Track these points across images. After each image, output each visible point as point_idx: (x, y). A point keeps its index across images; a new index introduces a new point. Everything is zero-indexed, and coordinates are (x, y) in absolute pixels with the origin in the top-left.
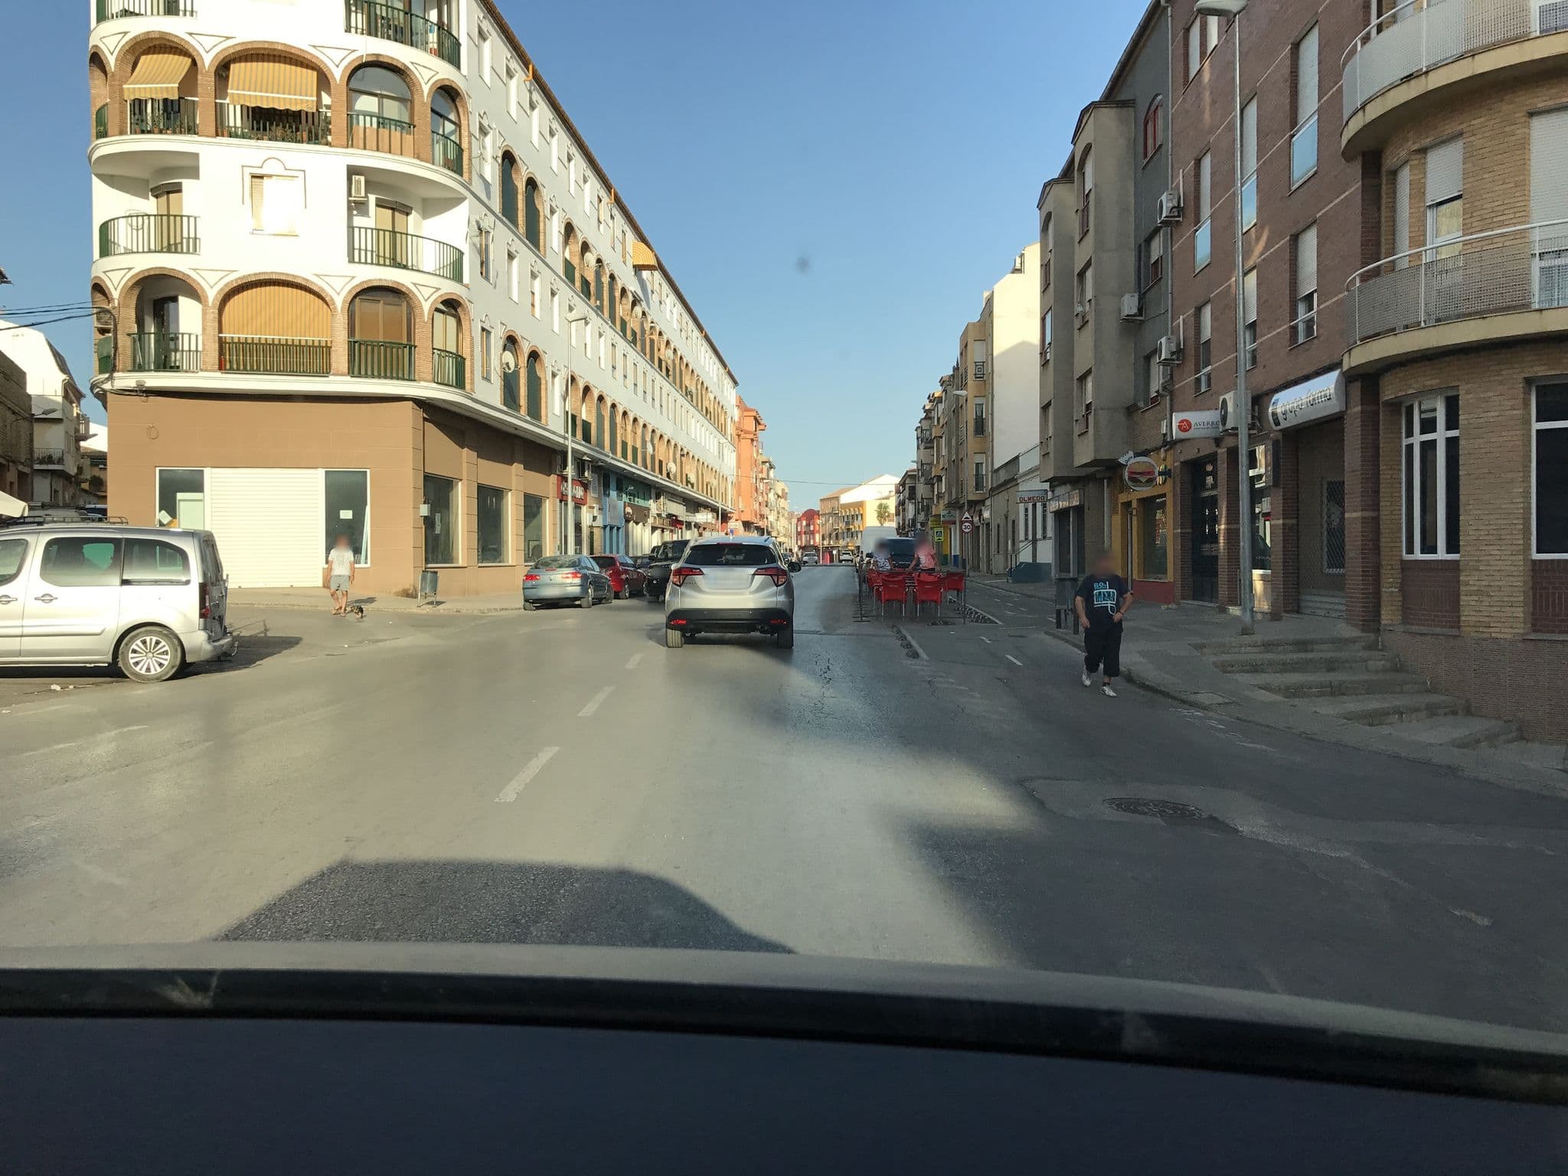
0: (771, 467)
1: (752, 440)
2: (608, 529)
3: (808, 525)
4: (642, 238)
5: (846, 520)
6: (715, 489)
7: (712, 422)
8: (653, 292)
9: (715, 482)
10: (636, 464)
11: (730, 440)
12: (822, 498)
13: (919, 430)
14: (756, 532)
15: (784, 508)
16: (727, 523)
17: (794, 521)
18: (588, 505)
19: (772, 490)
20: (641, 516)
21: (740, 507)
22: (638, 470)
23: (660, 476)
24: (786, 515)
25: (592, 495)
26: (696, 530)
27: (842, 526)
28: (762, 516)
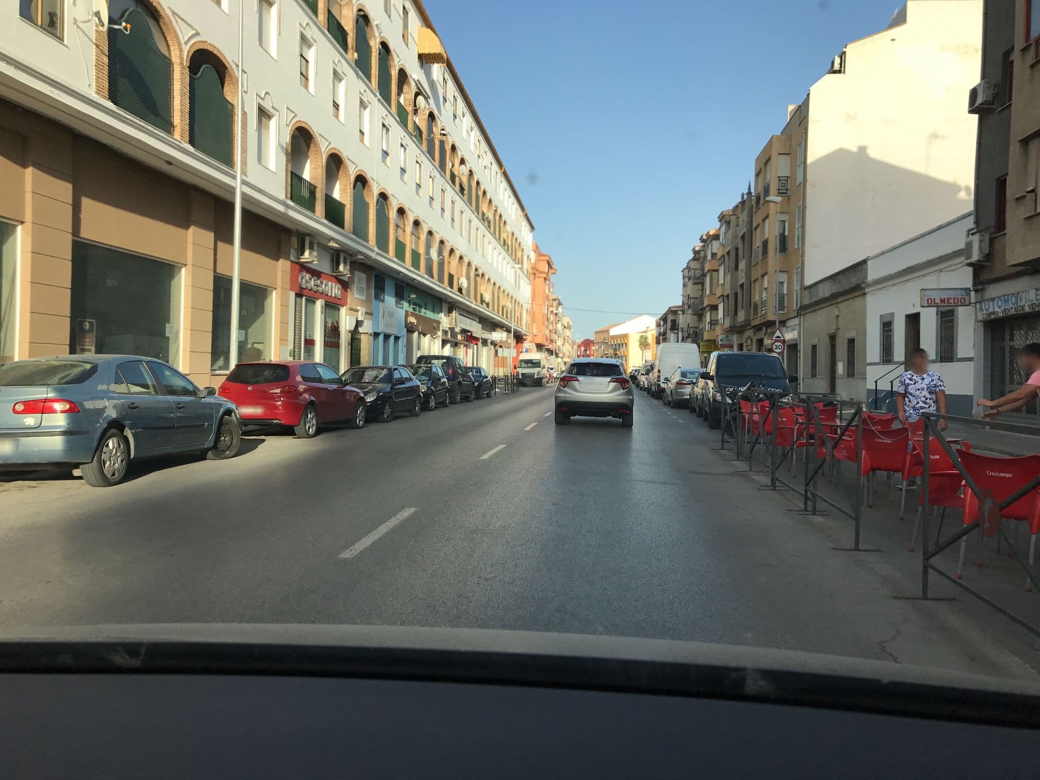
0: (560, 304)
1: (545, 279)
2: (381, 338)
3: (586, 350)
4: (427, 22)
5: (614, 347)
6: (511, 311)
7: (510, 253)
8: (445, 100)
9: (509, 305)
10: (418, 269)
11: (526, 274)
12: (598, 329)
13: (687, 271)
14: (546, 352)
15: (568, 337)
16: (522, 343)
17: (575, 347)
18: (348, 306)
19: (560, 322)
20: (431, 328)
21: (534, 331)
22: (420, 277)
23: (449, 289)
24: (570, 342)
25: (356, 296)
26: (492, 347)
27: (611, 351)
28: (552, 341)
